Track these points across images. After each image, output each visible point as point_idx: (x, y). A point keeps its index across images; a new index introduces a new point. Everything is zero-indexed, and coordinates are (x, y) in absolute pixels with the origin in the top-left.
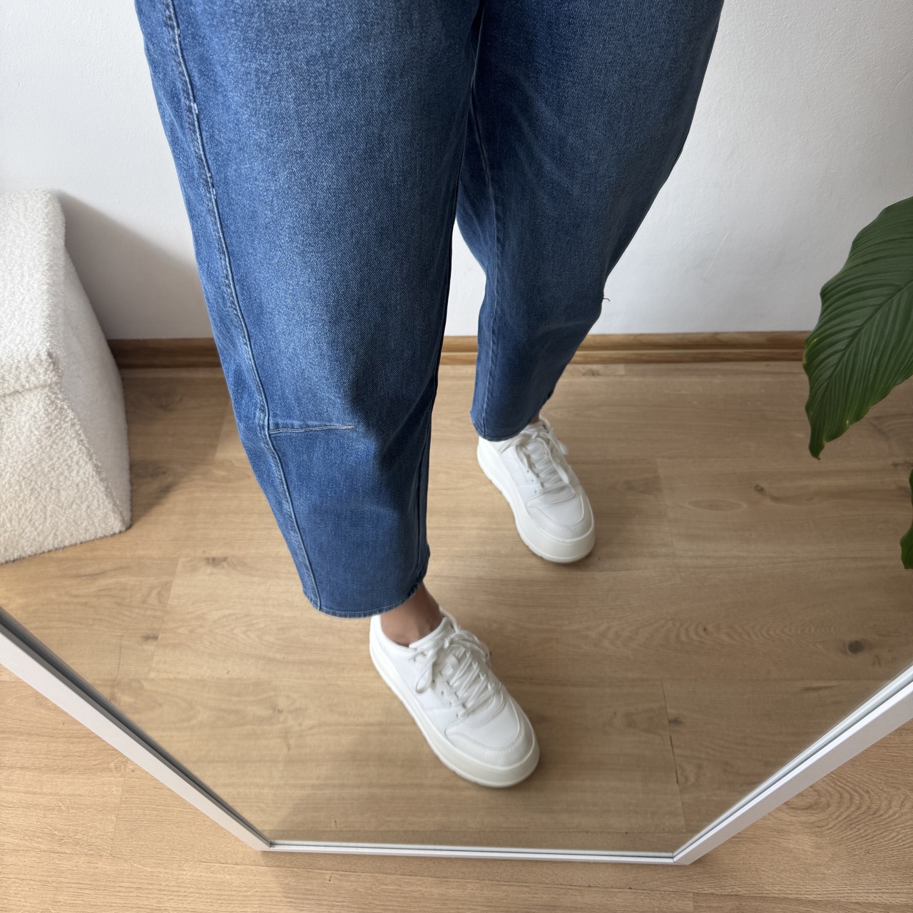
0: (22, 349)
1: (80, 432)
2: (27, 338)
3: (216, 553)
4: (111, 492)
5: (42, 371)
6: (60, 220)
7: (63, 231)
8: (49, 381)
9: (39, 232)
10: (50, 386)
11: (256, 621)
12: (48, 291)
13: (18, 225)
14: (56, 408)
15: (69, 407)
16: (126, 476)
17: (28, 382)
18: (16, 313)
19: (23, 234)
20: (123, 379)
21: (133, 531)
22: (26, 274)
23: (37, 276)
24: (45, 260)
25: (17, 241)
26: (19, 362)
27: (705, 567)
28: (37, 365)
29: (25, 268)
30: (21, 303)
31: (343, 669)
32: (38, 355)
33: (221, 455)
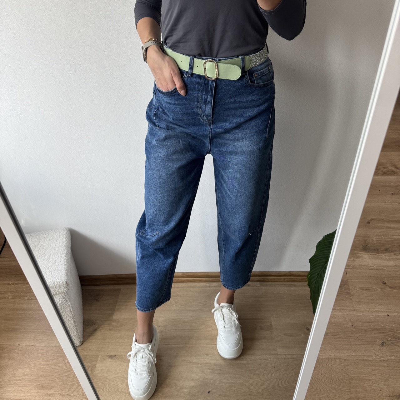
0: (58, 281)
1: (71, 308)
2: (60, 277)
3: (112, 354)
4: (78, 330)
5: (63, 288)
6: (70, 237)
7: (70, 241)
8: (65, 291)
9: (64, 242)
10: (64, 293)
12: (66, 262)
13: (57, 240)
14: (65, 300)
15: (69, 300)
16: (82, 325)
17: (58, 291)
18: (56, 269)
19: (59, 243)
21: (83, 346)
22: (59, 256)
23: (63, 257)
24: (66, 252)
25: (57, 245)
26: (57, 285)
27: (288, 358)
28: (62, 286)
29: (59, 254)
30: (58, 265)
32: (63, 283)
33: (115, 317)
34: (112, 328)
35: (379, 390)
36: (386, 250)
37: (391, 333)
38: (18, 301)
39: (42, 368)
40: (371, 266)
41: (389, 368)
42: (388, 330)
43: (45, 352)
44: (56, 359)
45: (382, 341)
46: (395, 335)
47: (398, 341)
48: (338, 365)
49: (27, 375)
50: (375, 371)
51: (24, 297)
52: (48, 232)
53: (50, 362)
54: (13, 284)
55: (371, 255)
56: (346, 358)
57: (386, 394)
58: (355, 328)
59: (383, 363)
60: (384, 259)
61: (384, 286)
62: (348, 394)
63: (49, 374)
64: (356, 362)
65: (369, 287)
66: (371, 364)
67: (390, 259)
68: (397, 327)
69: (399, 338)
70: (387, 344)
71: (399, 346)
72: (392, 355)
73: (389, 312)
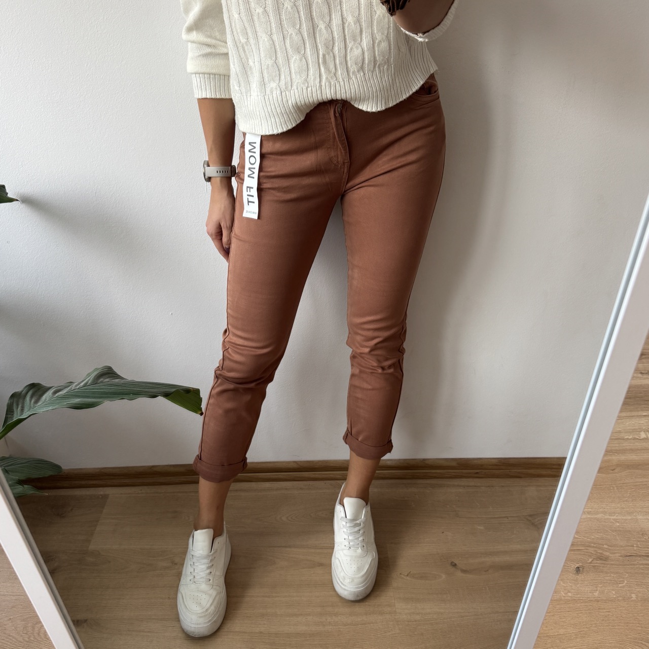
3: (80, 616)
37: (591, 550)
41: (590, 613)
42: (587, 544)
45: (577, 565)
46: (601, 553)
47: (605, 564)
50: (564, 620)
59: (579, 605)
66: (558, 606)
68: (603, 539)
69: (606, 559)
70: (585, 569)
71: (607, 573)
72: (595, 589)
73: (589, 513)
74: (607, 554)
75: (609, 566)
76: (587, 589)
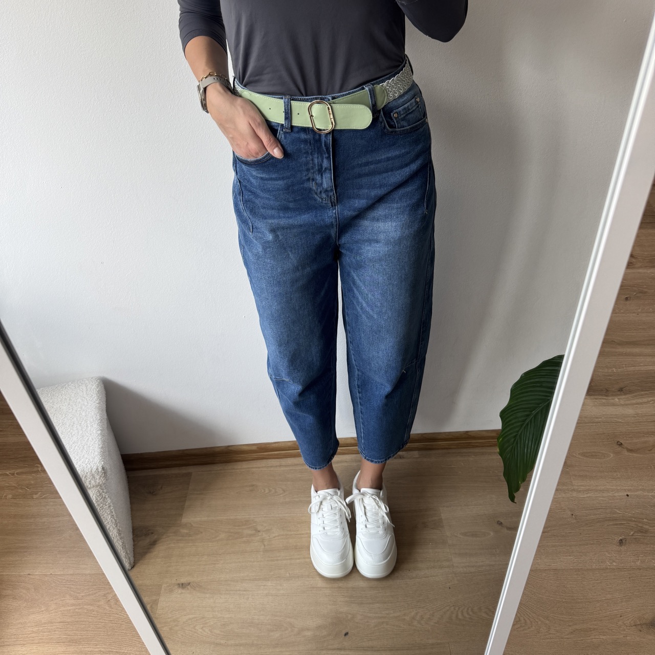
0: (89, 466)
2: (91, 460)
3: (183, 581)
4: (125, 545)
5: (98, 477)
6: (104, 392)
7: (104, 399)
8: (101, 483)
9: (94, 402)
10: (101, 486)
11: (208, 621)
12: (101, 434)
13: (83, 398)
14: (102, 498)
15: (108, 496)
16: (131, 536)
17: (90, 484)
18: (85, 447)
19: (86, 404)
20: (128, 477)
22: (89, 425)
23: (95, 426)
24: (98, 417)
25: (83, 408)
26: (87, 473)
27: (471, 573)
28: (96, 475)
29: (88, 422)
30: (87, 441)
31: (261, 647)
32: (97, 469)
33: (185, 520)
34: (180, 538)
35: (619, 616)
36: (621, 390)
37: (632, 524)
38: (21, 502)
39: (70, 610)
40: (597, 418)
41: (633, 580)
42: (629, 518)
43: (73, 584)
44: (92, 594)
45: (621, 538)
46: (642, 527)
47: (645, 536)
48: (551, 580)
49: (45, 623)
50: (610, 586)
51: (33, 494)
52: (67, 386)
53: (83, 601)
54: (13, 474)
55: (596, 399)
56: (564, 568)
57: (630, 623)
58: (576, 519)
59: (623, 573)
60: (618, 405)
61: (620, 449)
62: (570, 626)
63: (82, 619)
64: (579, 573)
65: (595, 452)
66: (604, 575)
67: (627, 405)
68: (642, 514)
69: (646, 531)
70: (627, 541)
71: (647, 544)
72: (637, 558)
73: (629, 490)
74: (647, 527)
75: (649, 538)
76: (629, 559)
